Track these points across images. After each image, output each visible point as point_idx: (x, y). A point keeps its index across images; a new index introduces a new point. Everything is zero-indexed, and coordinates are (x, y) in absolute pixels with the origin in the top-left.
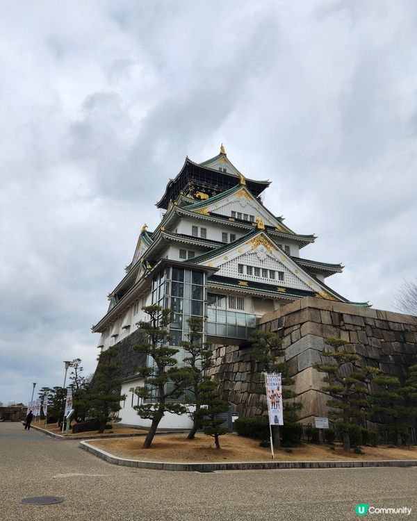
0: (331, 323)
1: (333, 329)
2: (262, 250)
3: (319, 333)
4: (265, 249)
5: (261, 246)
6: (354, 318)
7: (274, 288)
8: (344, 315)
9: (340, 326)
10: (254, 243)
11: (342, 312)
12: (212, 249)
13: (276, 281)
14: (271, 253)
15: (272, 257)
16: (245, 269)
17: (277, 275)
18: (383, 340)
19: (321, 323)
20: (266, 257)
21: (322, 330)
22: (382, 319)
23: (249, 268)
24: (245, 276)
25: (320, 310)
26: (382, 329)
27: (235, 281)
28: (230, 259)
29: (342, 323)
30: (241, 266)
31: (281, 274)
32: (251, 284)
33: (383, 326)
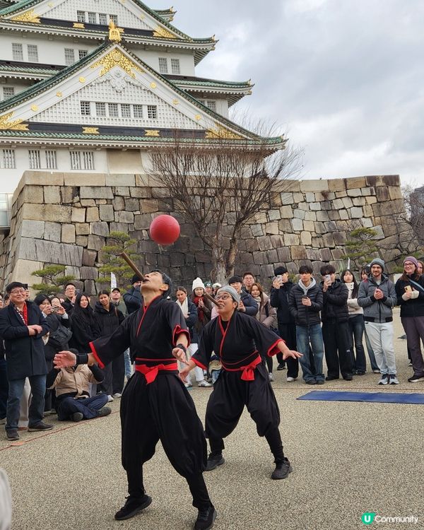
0: (59, 201)
1: (61, 208)
2: (118, 75)
3: (39, 215)
4: (123, 73)
5: (117, 68)
6: (97, 190)
7: (140, 132)
8: (81, 189)
9: (72, 203)
10: (105, 65)
11: (77, 185)
12: (38, 81)
13: (144, 122)
14: (133, 77)
15: (136, 83)
16: (93, 107)
17: (145, 110)
18: (138, 213)
19: (44, 203)
20: (125, 85)
21: (44, 212)
22: (142, 185)
23: (100, 105)
24: (94, 119)
25: (43, 186)
26: (139, 199)
27: (78, 129)
28: (65, 95)
29: (77, 198)
30: (85, 105)
31: (152, 109)
32: (103, 130)
33: (142, 194)
